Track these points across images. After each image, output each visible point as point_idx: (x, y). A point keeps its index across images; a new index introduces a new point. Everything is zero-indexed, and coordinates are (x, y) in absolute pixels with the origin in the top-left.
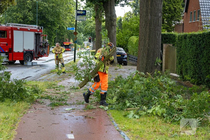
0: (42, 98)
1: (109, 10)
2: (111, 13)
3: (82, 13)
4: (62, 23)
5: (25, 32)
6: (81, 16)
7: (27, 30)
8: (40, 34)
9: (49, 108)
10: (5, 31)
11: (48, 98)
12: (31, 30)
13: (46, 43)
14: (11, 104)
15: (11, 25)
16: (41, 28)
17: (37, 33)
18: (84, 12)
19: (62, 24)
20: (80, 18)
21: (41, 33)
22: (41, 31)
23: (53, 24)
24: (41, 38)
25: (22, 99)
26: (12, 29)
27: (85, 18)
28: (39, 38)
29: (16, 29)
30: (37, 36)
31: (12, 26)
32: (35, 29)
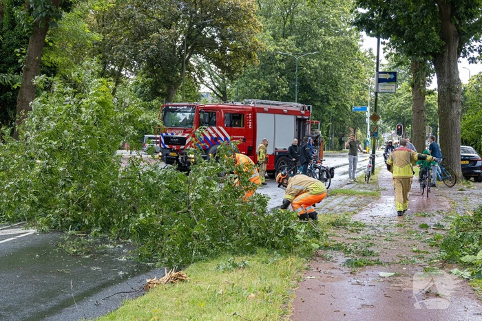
0: (326, 247)
1: (446, 69)
2: (450, 76)
3: (388, 76)
4: (342, 98)
5: (277, 116)
6: (385, 83)
7: (281, 112)
8: (306, 119)
9: (346, 270)
10: (240, 115)
11: (338, 248)
12: (290, 113)
13: (317, 137)
14: (270, 260)
15: (252, 103)
16: (309, 108)
17: (300, 117)
18: (392, 76)
19: (343, 100)
20: (383, 88)
21: (307, 117)
22: (307, 113)
23: (325, 100)
24: (309, 128)
25: (289, 249)
26: (254, 111)
27: (394, 87)
28: (304, 127)
29: (262, 111)
30: (301, 123)
31: (253, 105)
32: (298, 109)
